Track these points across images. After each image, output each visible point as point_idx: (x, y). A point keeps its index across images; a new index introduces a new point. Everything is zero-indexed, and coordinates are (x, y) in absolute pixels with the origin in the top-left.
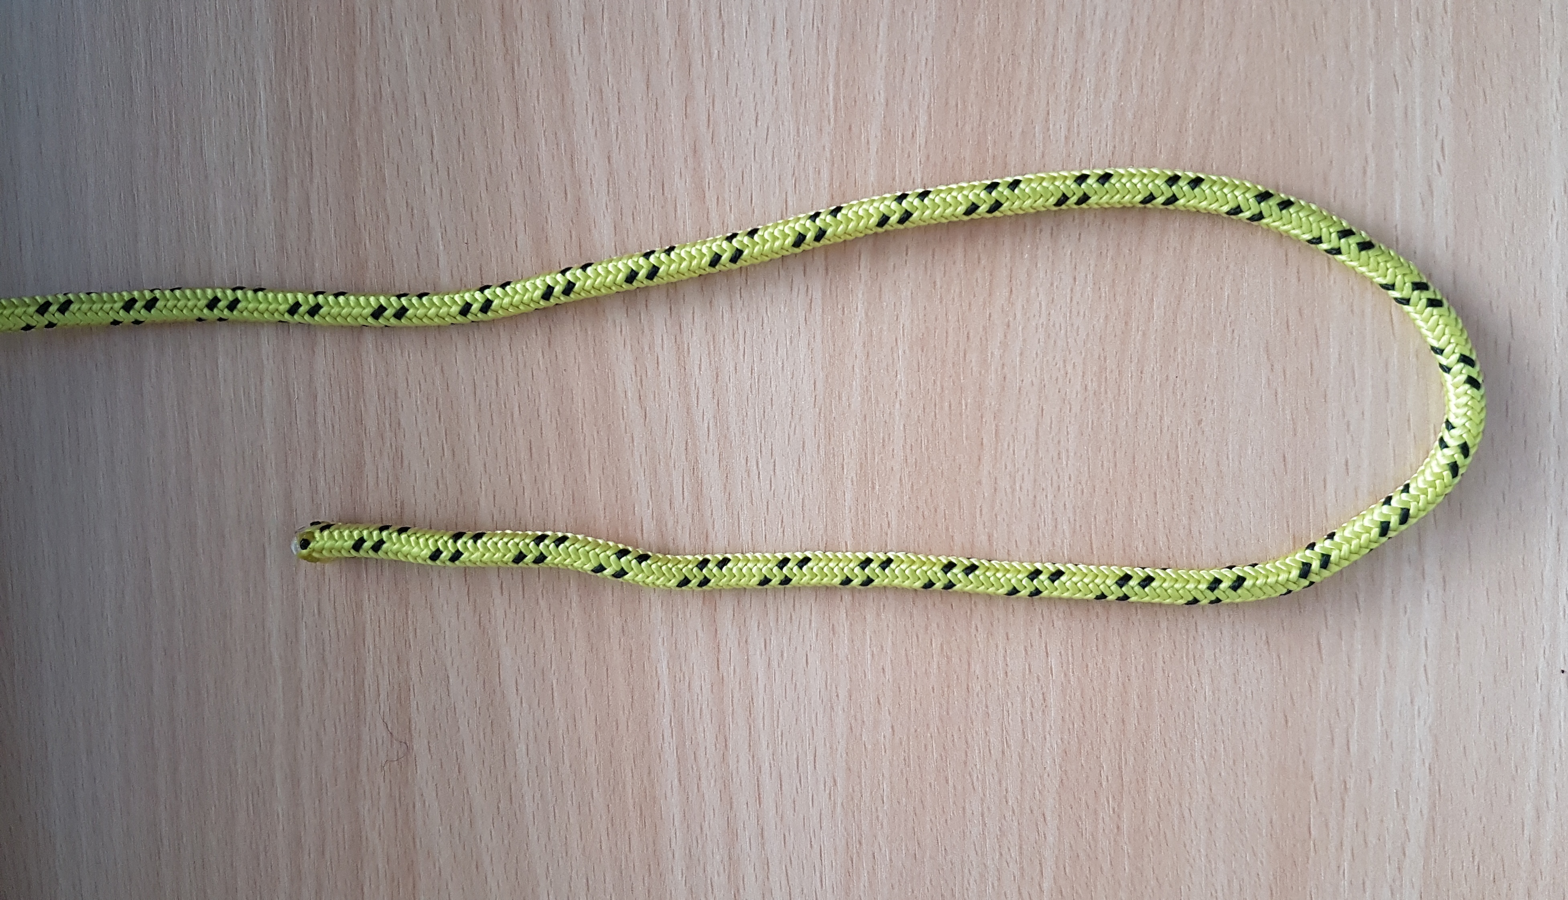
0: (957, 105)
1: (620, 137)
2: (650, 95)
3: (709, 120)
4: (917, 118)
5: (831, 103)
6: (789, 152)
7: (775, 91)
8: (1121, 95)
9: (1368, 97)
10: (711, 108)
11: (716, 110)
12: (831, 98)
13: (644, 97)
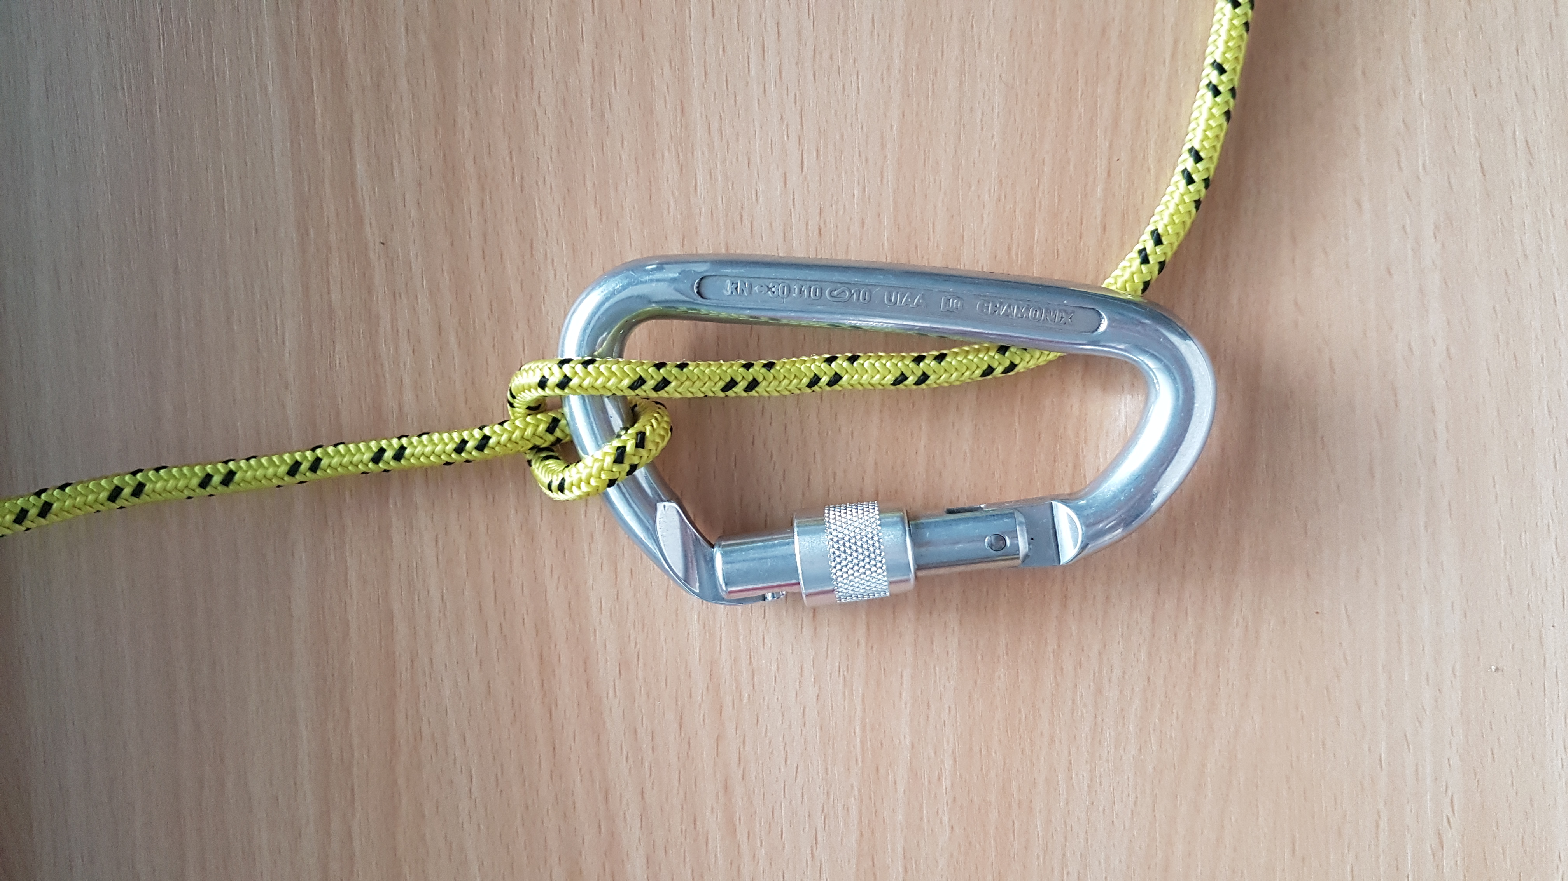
0: (981, 751)
1: (653, 773)
2: (683, 735)
3: (740, 758)
4: (943, 762)
5: (859, 744)
6: (818, 789)
7: (804, 732)
8: (1140, 750)
9: (1380, 755)
10: (742, 746)
11: (746, 749)
12: (858, 740)
13: (677, 737)
